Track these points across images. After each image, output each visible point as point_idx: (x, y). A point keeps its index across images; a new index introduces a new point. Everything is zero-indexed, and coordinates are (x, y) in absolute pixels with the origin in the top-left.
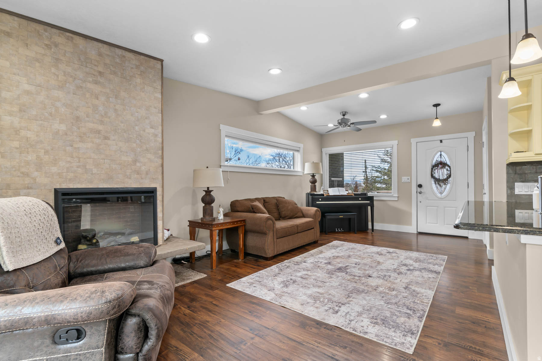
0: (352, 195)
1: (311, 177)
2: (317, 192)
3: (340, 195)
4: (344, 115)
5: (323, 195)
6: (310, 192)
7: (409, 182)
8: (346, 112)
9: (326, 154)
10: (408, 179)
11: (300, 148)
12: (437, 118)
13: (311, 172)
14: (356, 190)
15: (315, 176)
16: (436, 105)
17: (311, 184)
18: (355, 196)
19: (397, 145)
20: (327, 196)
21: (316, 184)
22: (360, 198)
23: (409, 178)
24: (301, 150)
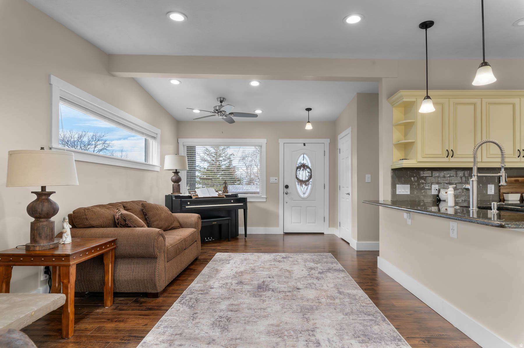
0: (224, 197)
1: (173, 174)
2: (181, 194)
3: (211, 196)
4: (221, 102)
5: (190, 197)
6: (172, 193)
7: (277, 182)
8: (224, 98)
9: (184, 146)
10: (276, 180)
11: (157, 134)
12: (309, 122)
13: (174, 168)
14: (226, 191)
15: (179, 172)
16: (309, 110)
17: (173, 183)
18: (226, 197)
19: (266, 143)
20: (196, 198)
21: (179, 183)
22: (232, 199)
23: (277, 178)
24: (159, 137)
